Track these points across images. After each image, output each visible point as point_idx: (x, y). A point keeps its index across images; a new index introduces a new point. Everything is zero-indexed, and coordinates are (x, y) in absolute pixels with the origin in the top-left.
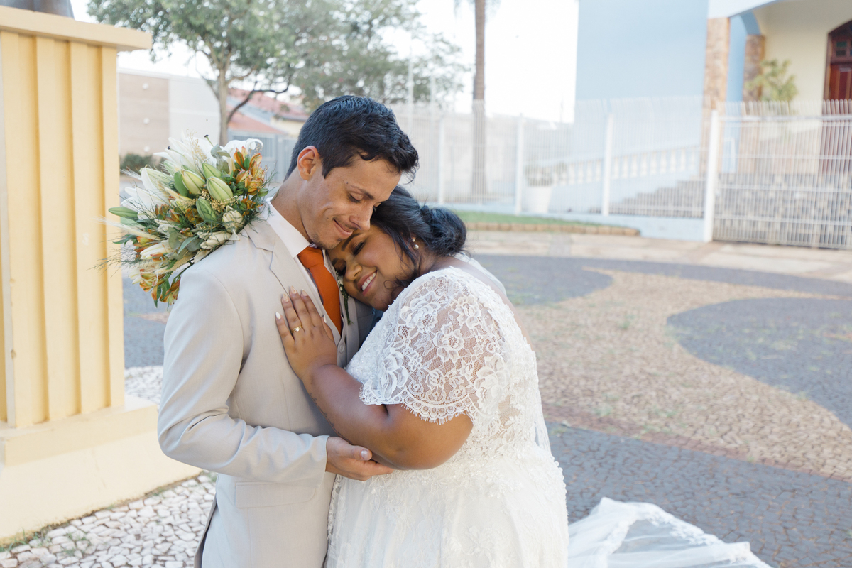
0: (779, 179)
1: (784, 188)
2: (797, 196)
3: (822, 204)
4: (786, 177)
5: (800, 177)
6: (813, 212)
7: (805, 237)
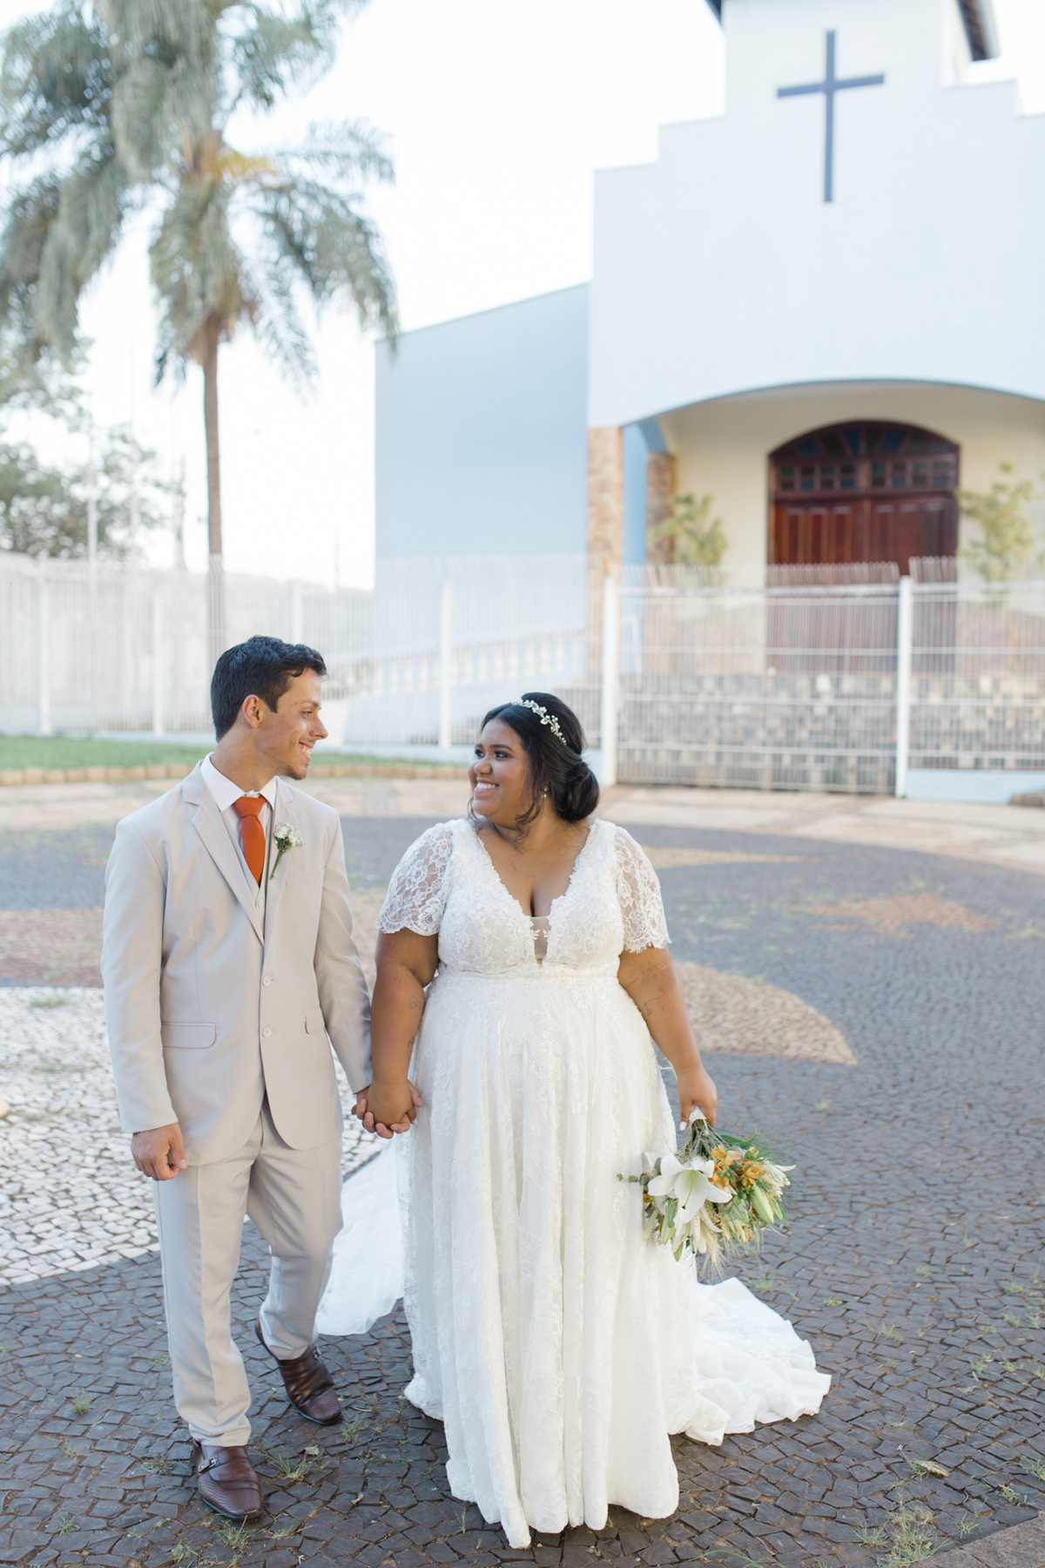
0: (709, 684)
1: (718, 697)
2: (737, 710)
3: (774, 722)
4: (720, 680)
5: (739, 679)
6: (761, 734)
7: (752, 774)
